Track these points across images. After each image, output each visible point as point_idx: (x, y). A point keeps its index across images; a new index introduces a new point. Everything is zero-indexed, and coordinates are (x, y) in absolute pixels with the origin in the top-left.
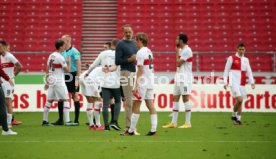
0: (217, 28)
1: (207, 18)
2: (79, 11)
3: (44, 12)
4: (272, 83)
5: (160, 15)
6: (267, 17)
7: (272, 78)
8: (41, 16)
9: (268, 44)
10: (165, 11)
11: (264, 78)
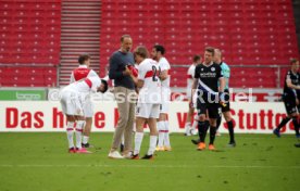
0: (213, 38)
1: (203, 27)
2: (57, 18)
3: (17, 19)
4: (276, 101)
5: (149, 23)
6: (270, 26)
7: (276, 95)
8: (13, 23)
9: (271, 56)
10: (156, 19)
11: (267, 95)
